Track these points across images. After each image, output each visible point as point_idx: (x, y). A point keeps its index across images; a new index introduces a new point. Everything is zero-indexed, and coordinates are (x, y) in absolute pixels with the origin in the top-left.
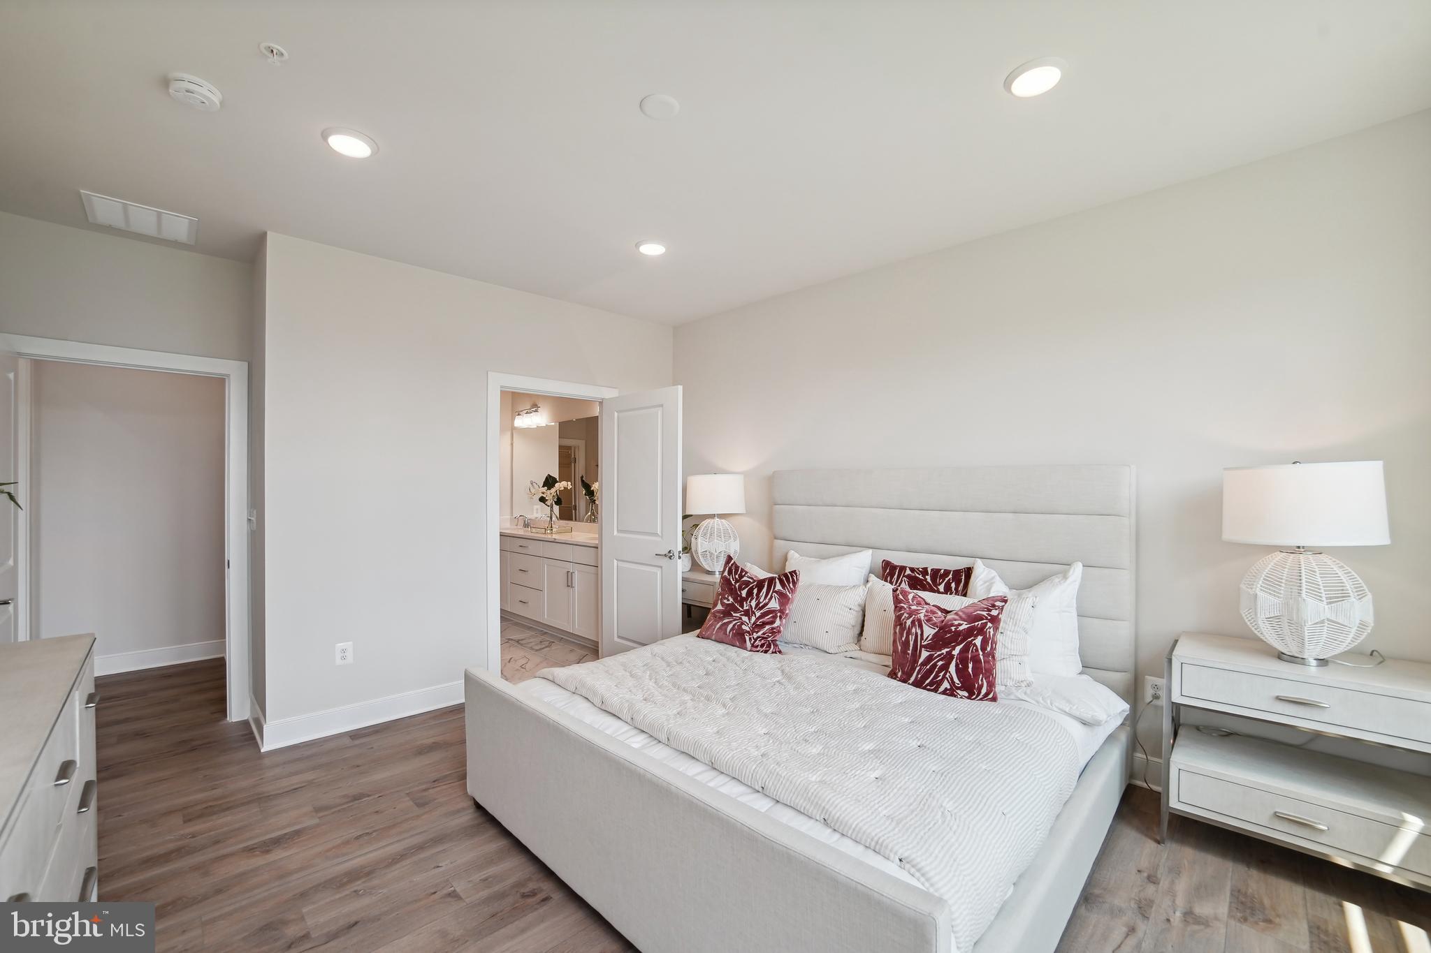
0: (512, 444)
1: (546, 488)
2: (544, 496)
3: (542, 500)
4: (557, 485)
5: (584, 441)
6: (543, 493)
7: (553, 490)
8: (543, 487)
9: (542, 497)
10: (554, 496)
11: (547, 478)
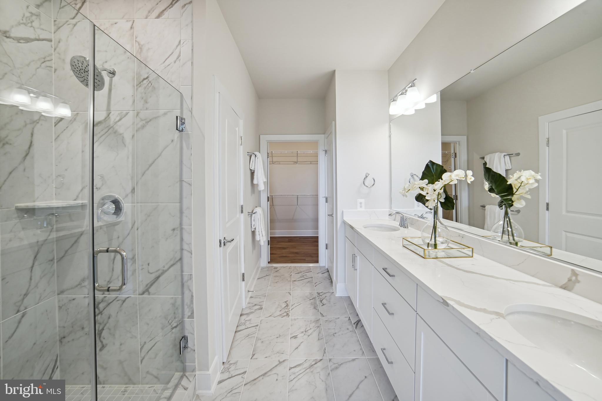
0: (390, 136)
1: (426, 181)
2: (424, 193)
3: (421, 198)
4: (445, 176)
5: (465, 137)
6: (422, 189)
7: (439, 185)
8: (422, 179)
9: (420, 194)
10: (439, 194)
11: (427, 165)
